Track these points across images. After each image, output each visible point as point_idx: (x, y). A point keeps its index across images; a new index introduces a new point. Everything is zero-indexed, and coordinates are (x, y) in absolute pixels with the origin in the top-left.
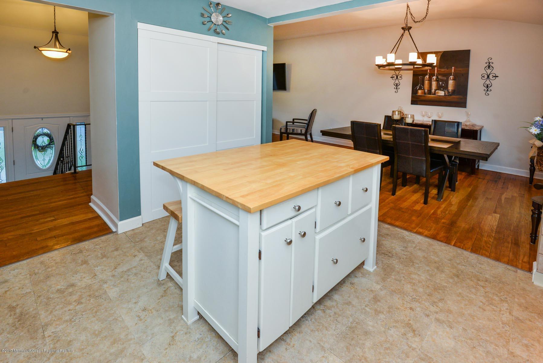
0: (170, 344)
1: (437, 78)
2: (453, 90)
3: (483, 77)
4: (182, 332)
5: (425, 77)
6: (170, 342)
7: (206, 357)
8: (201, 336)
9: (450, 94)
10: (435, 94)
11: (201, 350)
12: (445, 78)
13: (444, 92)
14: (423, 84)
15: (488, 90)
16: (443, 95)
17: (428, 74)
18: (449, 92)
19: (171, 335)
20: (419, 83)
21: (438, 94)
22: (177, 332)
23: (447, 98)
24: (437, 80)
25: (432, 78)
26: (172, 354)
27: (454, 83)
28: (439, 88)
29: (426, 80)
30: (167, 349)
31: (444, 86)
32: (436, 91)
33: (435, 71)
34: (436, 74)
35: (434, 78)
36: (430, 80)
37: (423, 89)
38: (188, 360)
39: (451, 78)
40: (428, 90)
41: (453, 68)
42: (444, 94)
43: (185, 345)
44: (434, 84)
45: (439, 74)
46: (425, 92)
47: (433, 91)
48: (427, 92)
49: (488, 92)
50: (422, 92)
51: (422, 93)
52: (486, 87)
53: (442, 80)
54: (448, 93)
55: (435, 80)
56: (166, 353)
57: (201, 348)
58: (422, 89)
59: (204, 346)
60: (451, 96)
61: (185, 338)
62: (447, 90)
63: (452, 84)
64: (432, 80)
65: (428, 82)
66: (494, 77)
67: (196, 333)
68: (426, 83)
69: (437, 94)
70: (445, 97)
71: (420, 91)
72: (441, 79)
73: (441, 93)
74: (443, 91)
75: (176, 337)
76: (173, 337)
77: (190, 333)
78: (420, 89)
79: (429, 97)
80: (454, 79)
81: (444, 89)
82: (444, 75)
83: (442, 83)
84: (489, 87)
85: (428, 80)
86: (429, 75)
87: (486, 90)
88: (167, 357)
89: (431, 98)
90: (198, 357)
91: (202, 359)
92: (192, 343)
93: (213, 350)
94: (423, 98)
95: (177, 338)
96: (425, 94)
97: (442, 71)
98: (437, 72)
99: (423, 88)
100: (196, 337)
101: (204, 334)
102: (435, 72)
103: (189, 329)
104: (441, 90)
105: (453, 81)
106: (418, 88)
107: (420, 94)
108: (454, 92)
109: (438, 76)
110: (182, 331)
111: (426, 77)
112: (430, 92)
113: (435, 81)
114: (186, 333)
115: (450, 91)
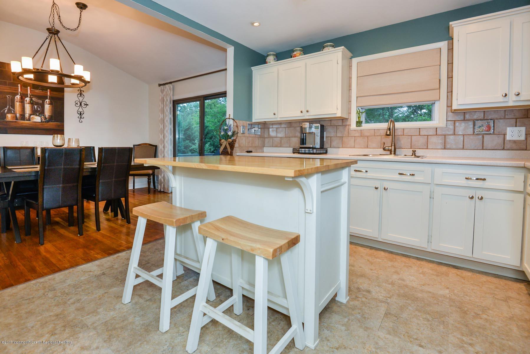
0: (345, 348)
1: (31, 100)
2: (50, 116)
3: (76, 104)
4: (329, 344)
5: (15, 98)
6: (343, 349)
7: (339, 322)
8: (324, 329)
9: (47, 120)
10: (29, 120)
11: (336, 326)
12: (41, 101)
13: (40, 118)
14: (13, 106)
15: (81, 118)
16: (40, 121)
17: (19, 94)
18: (45, 117)
19: (336, 350)
20: (8, 104)
21: (34, 119)
22: (331, 347)
23: (44, 125)
24: (32, 103)
25: (25, 100)
26: (352, 343)
27: (50, 108)
28: (34, 112)
29: (17, 102)
30: (350, 349)
31: (40, 110)
32: (31, 116)
33: (28, 91)
34: (29, 95)
35: (28, 99)
36: (22, 101)
37: (14, 113)
38: (349, 331)
39: (47, 102)
40: (21, 115)
41: (48, 90)
42: (40, 119)
43: (339, 337)
44: (28, 107)
45: (32, 96)
46: (16, 117)
47: (27, 116)
48: (19, 117)
49: (82, 120)
50: (11, 116)
51: (13, 118)
52: (79, 114)
53: (37, 104)
54: (45, 119)
55: (29, 102)
56: (353, 347)
57: (335, 327)
58: (12, 113)
59: (331, 325)
60: (48, 122)
61: (333, 340)
62: (44, 116)
63: (48, 109)
64: (24, 102)
65: (20, 105)
66: (85, 105)
67: (324, 333)
68: (18, 105)
69: (32, 121)
70: (41, 123)
71: (9, 116)
72: (35, 102)
73: (37, 119)
74: (39, 116)
75: (336, 347)
76: (337, 349)
77: (326, 338)
78: (9, 112)
79: (22, 123)
80: (51, 104)
81: (40, 114)
82: (39, 97)
83: (37, 106)
84: (82, 114)
85: (20, 102)
86: (21, 95)
87: (80, 117)
88: (357, 345)
89: (25, 124)
90: (343, 326)
91: (342, 323)
92: (334, 333)
93: (332, 319)
94: (13, 125)
95: (337, 345)
96: (17, 119)
97: (36, 93)
98: (31, 92)
99: (14, 111)
100: (328, 332)
101: (322, 328)
102: (28, 93)
103: (323, 340)
104: (36, 115)
105: (49, 105)
106: (6, 111)
107: (9, 119)
108: (51, 119)
109: (32, 97)
110: (327, 344)
111: (17, 98)
112: (23, 117)
113: (28, 104)
114: (328, 340)
115: (47, 116)
